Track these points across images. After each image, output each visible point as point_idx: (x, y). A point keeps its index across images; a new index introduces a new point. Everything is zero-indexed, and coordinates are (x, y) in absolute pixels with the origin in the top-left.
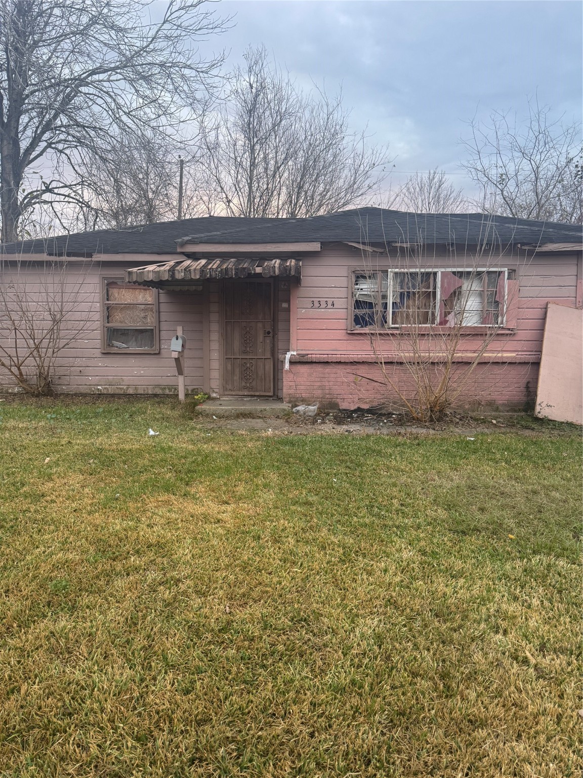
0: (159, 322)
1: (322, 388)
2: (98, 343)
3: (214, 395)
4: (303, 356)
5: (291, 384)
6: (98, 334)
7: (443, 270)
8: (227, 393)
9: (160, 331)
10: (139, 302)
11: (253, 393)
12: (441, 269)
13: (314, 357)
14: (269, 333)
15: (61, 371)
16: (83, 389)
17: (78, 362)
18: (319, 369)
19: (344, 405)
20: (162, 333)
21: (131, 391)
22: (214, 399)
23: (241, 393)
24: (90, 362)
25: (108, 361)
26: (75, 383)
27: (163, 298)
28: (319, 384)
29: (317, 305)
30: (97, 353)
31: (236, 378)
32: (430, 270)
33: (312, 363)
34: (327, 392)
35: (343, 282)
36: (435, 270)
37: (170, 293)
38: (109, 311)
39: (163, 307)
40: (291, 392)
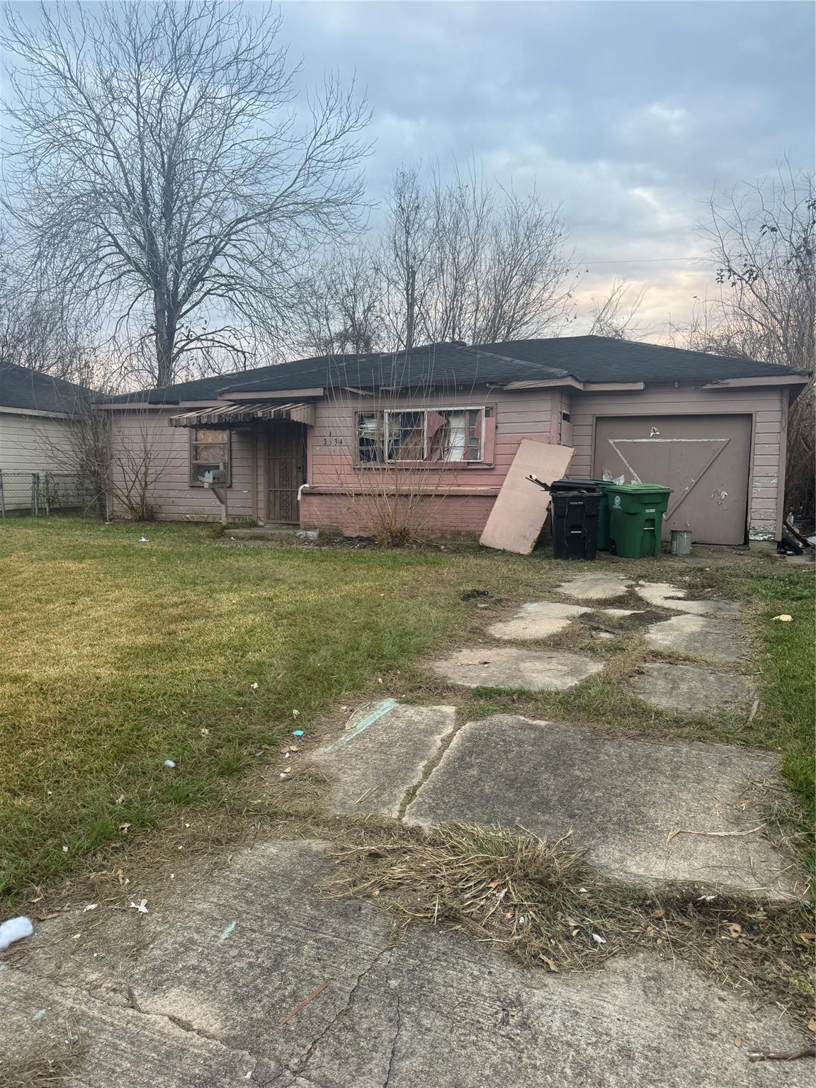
0: (231, 459)
1: (330, 517)
2: (186, 478)
3: (261, 523)
4: (313, 488)
5: (306, 513)
6: (186, 470)
7: (429, 410)
8: (269, 521)
9: (231, 467)
10: (219, 442)
11: (287, 522)
12: (428, 408)
13: (322, 490)
14: (300, 468)
15: (160, 501)
16: (177, 517)
17: (172, 494)
18: (327, 499)
19: (348, 533)
20: (234, 469)
21: (210, 520)
22: (261, 526)
23: (279, 522)
24: (181, 494)
25: (195, 493)
26: (169, 512)
27: (234, 438)
28: (327, 513)
29: (328, 443)
30: (186, 486)
31: (277, 508)
32: (419, 410)
33: (319, 494)
34: (334, 520)
35: (350, 422)
36: (423, 410)
37: (240, 434)
38: (195, 450)
39: (235, 446)
40: (306, 520)
